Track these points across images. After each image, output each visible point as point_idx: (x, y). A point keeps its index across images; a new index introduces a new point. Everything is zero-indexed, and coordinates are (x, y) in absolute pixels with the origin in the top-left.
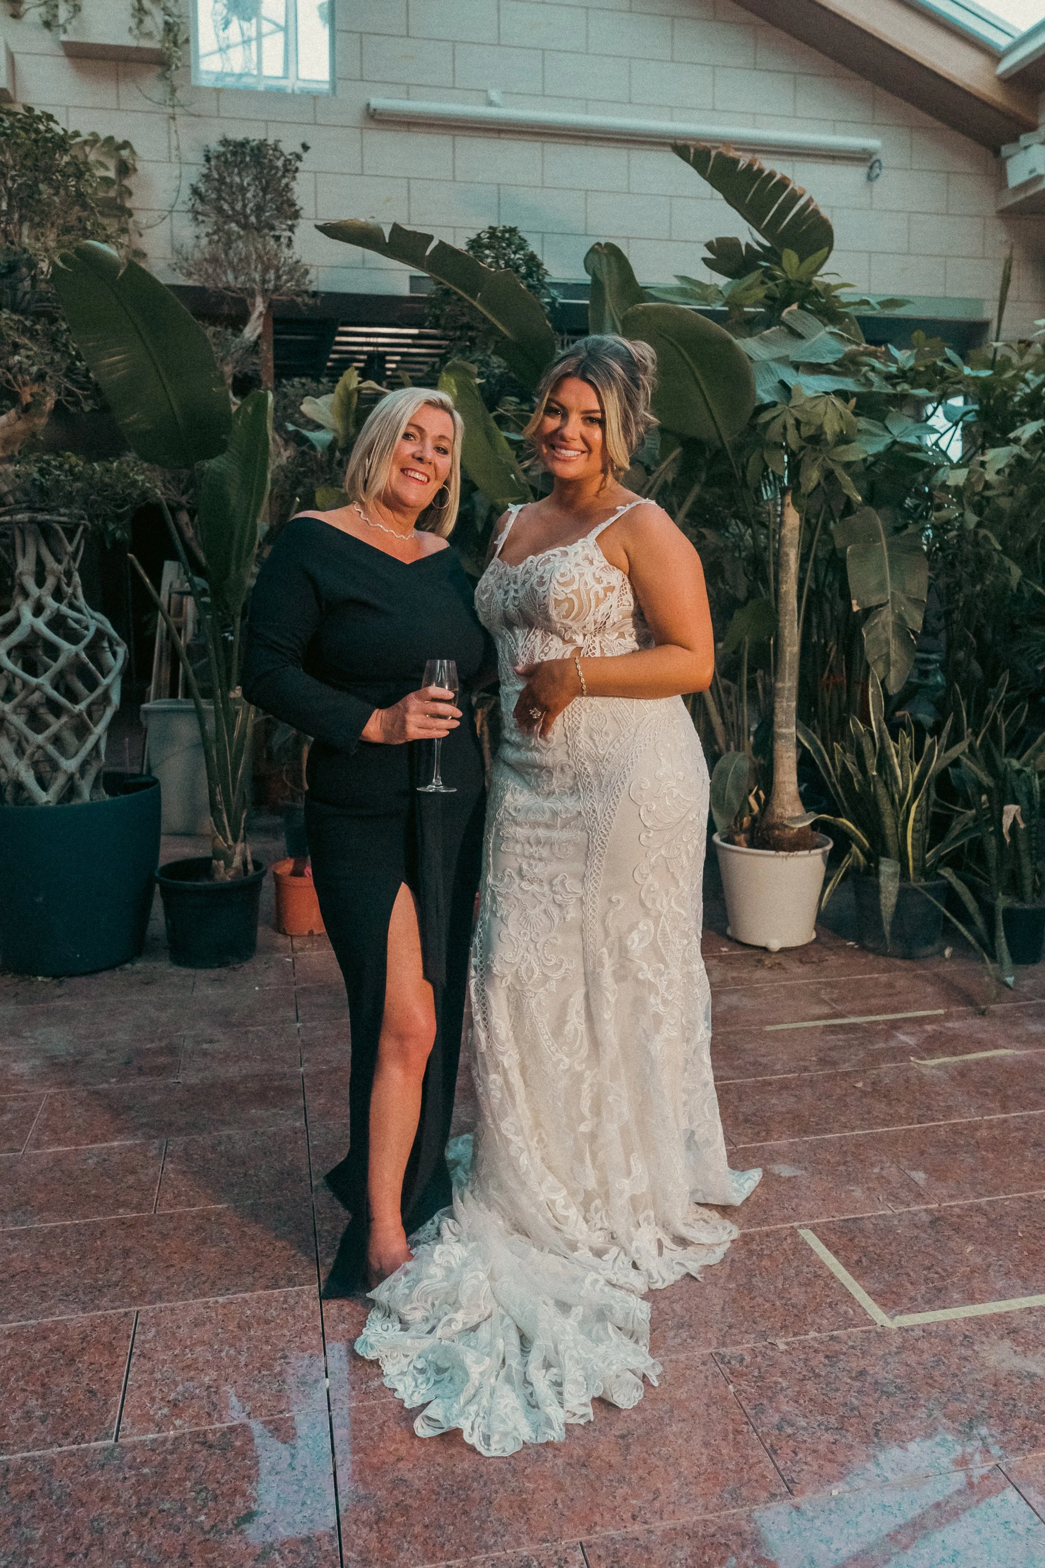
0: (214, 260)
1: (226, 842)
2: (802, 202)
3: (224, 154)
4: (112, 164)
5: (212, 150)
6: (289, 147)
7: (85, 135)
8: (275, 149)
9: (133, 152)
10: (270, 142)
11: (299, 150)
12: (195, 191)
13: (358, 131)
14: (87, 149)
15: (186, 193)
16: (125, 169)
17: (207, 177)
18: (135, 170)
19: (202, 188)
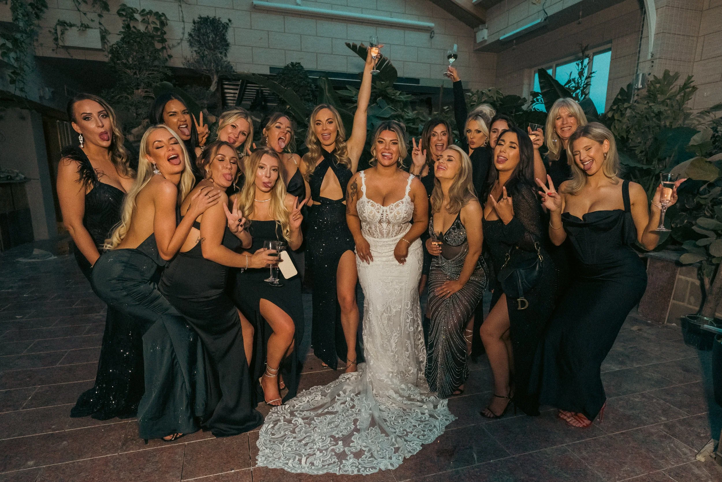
0: (198, 62)
2: (386, 62)
3: (200, 21)
4: (158, 23)
5: (195, 20)
6: (224, 20)
7: (147, 10)
8: (219, 21)
9: (166, 17)
10: (217, 18)
11: (228, 22)
12: (190, 35)
13: (249, 13)
14: (149, 16)
15: (186, 36)
16: (163, 24)
17: (194, 29)
18: (167, 24)
19: (192, 33)
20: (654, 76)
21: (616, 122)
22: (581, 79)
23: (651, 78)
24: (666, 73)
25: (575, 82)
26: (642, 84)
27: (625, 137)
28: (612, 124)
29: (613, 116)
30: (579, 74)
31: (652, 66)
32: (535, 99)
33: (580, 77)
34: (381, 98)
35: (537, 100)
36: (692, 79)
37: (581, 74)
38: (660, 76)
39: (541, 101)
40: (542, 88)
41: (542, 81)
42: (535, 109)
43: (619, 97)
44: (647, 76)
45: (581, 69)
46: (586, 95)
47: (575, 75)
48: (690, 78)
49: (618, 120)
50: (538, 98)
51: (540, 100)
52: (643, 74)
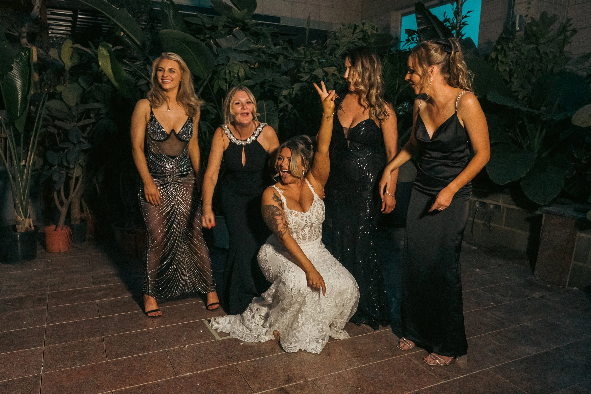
1: (21, 217)
20: (532, 18)
21: (499, 63)
22: (456, 19)
23: (529, 21)
24: (543, 15)
25: (449, 22)
26: (520, 26)
27: (509, 81)
28: (494, 66)
29: (497, 57)
30: (454, 13)
31: (529, 8)
32: (410, 38)
33: (456, 16)
34: (238, 28)
35: (413, 39)
36: (571, 22)
37: (457, 13)
38: (537, 18)
39: (417, 40)
40: (419, 24)
41: (419, 16)
42: (409, 48)
43: (504, 35)
44: (524, 18)
45: (456, 8)
46: (463, 36)
47: (451, 15)
48: (569, 20)
49: (502, 62)
50: (414, 36)
51: (415, 39)
52: (520, 16)
